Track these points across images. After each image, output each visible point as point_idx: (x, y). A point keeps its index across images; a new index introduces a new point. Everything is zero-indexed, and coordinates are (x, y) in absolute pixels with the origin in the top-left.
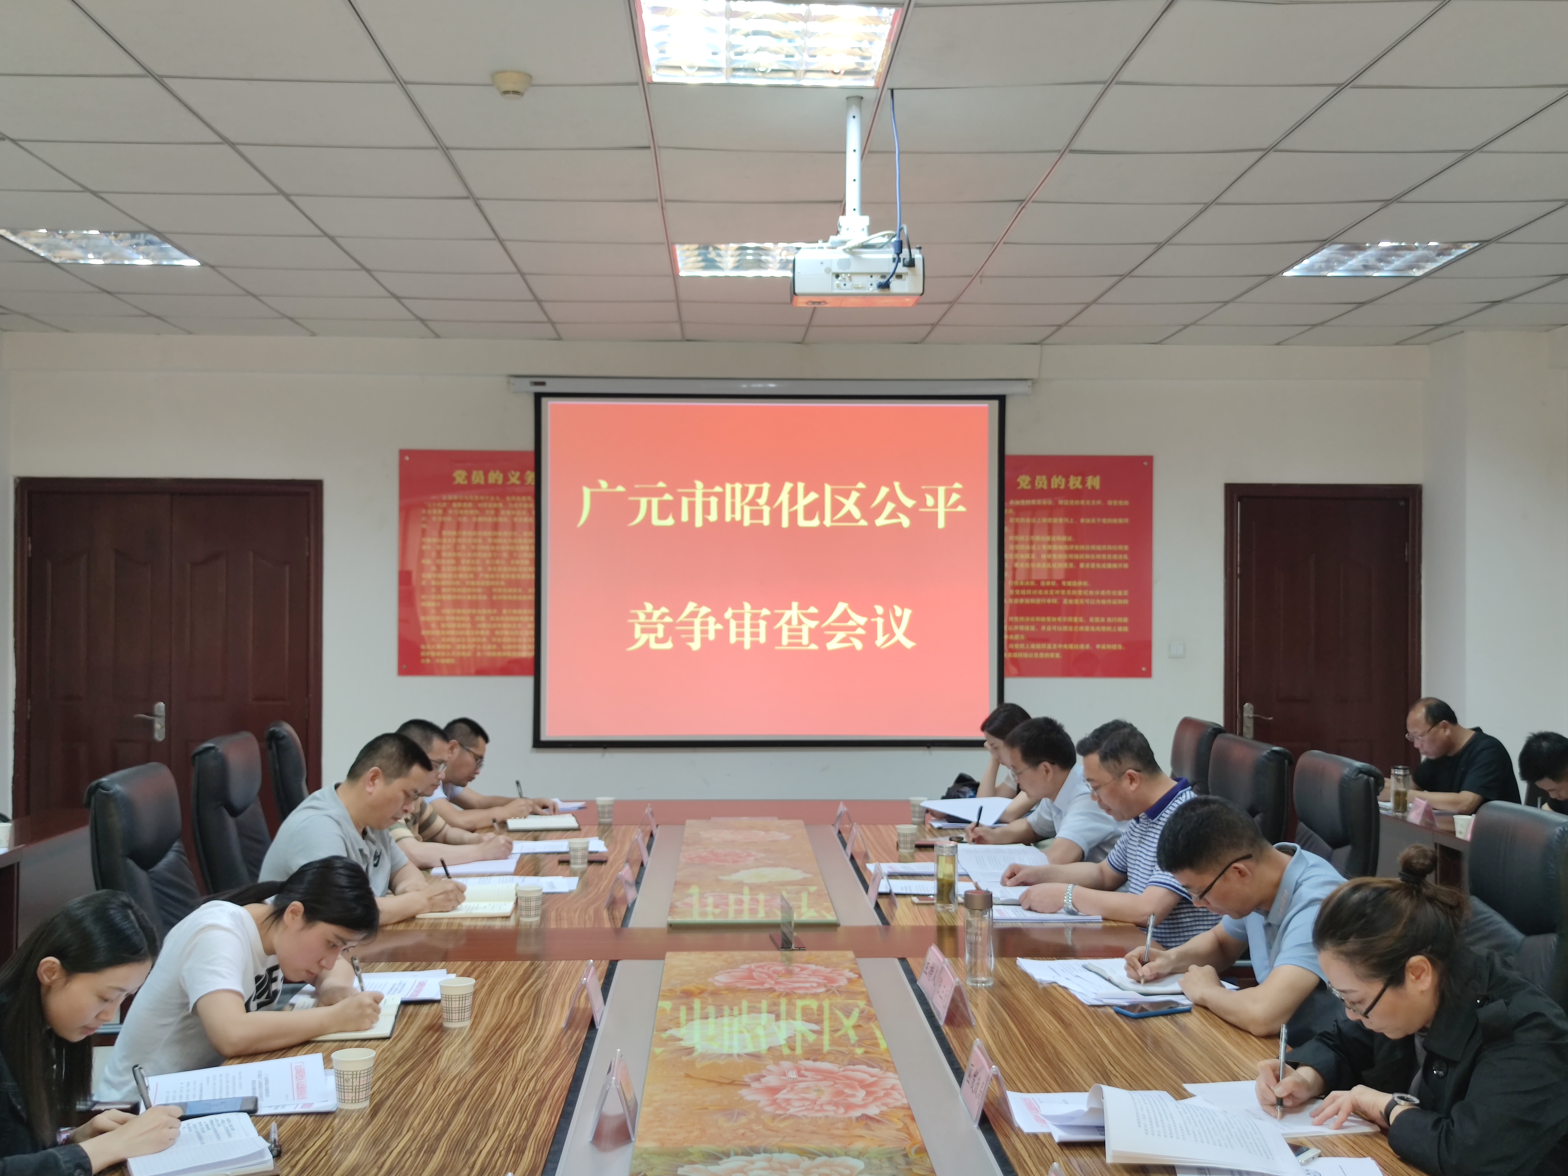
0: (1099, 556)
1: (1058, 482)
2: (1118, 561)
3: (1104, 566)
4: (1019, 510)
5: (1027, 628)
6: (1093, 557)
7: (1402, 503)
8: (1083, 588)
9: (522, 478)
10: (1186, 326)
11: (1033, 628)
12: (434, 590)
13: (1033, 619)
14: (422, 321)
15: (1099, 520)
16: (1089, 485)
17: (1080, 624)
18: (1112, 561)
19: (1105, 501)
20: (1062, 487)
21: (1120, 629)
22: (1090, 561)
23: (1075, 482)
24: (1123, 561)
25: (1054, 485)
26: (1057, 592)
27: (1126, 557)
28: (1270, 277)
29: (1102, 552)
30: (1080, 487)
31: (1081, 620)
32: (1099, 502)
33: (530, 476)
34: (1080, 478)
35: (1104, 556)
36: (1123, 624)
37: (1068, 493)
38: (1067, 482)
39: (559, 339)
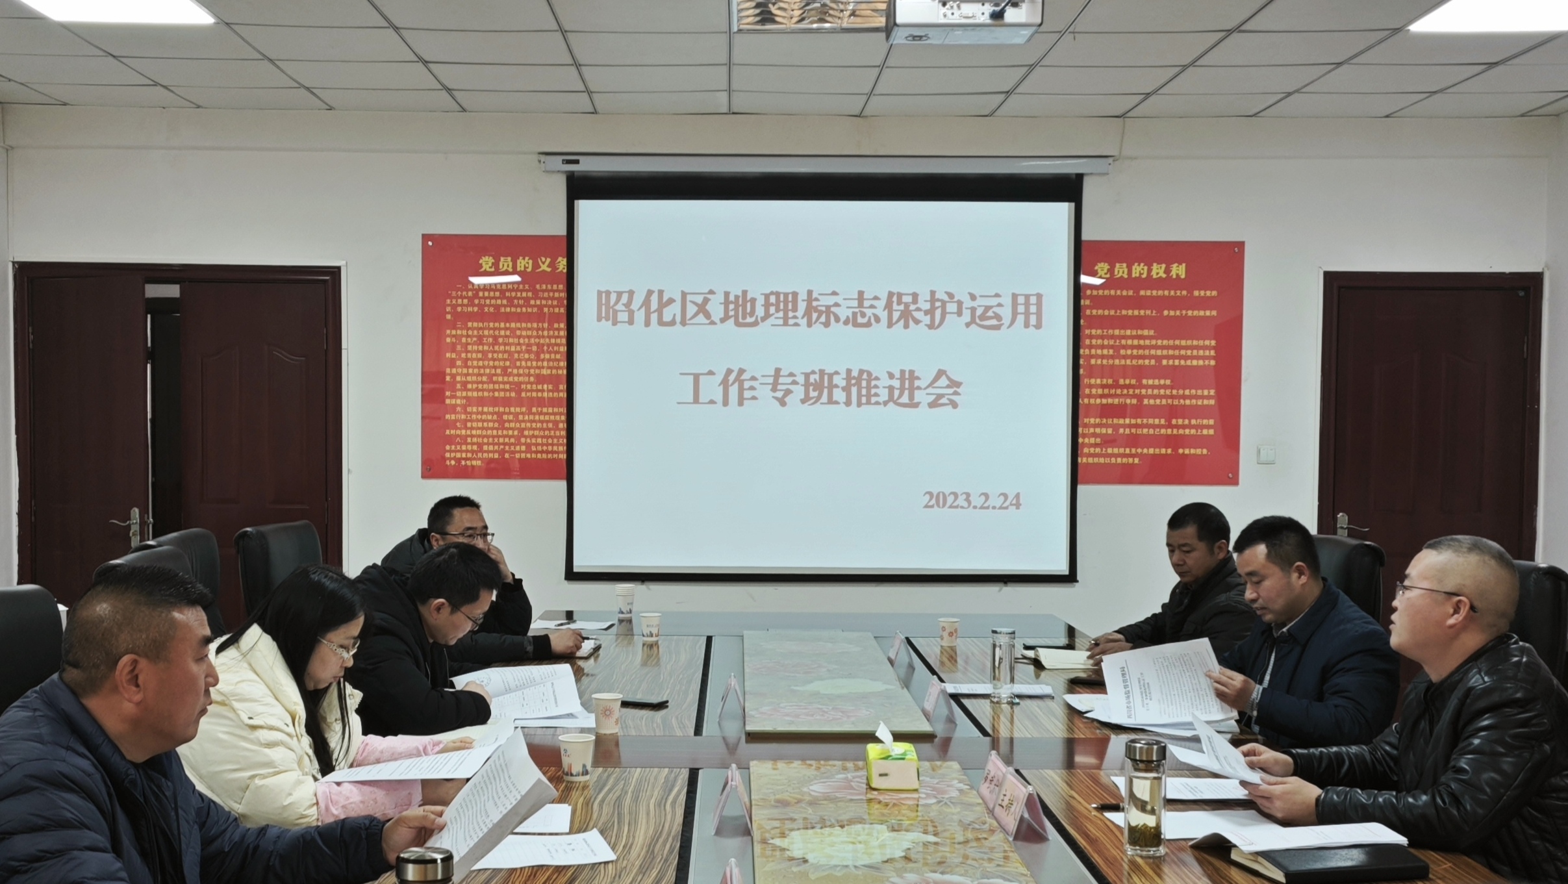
0: (1183, 352)
1: (1139, 270)
2: (1204, 358)
3: (1189, 363)
4: (1098, 302)
5: (1104, 431)
6: (1177, 352)
7: (1522, 294)
8: (1165, 387)
9: (552, 265)
10: (1289, 94)
11: (1110, 431)
12: (459, 386)
13: (1110, 421)
14: (449, 90)
15: (1184, 312)
16: (1174, 274)
17: (1160, 426)
18: (1198, 358)
19: (1190, 292)
20: (1144, 276)
21: (1205, 432)
22: (1174, 357)
23: (1158, 271)
24: (1209, 358)
25: (1135, 274)
26: (1137, 391)
27: (1213, 353)
28: (1396, 31)
29: (1186, 348)
30: (1164, 276)
31: (1163, 421)
32: (1184, 293)
33: (562, 263)
34: (1164, 266)
35: (1189, 352)
36: (1208, 427)
37: (1150, 283)
38: (1150, 271)
39: (595, 112)
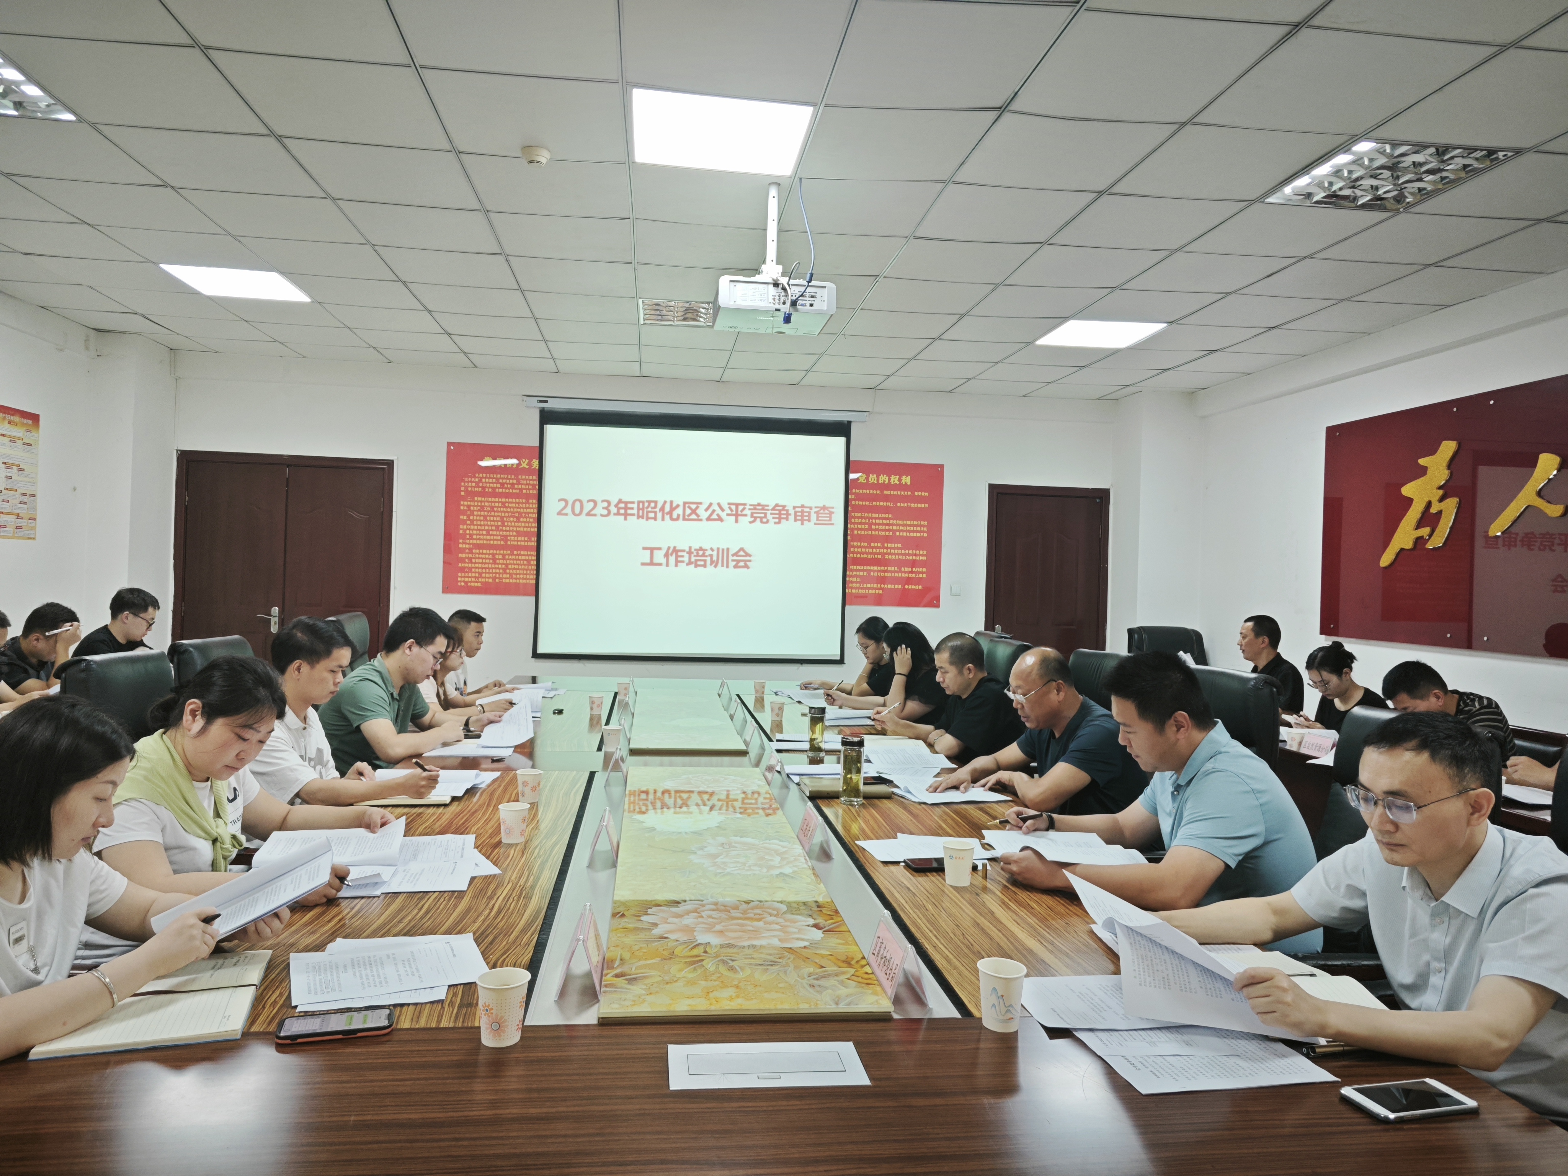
0: (908, 528)
1: (883, 479)
2: (920, 532)
3: (912, 534)
4: (859, 497)
5: (862, 574)
6: (905, 528)
7: (1098, 500)
8: (898, 548)
9: (529, 464)
10: (969, 379)
11: (865, 574)
12: (468, 537)
13: (865, 568)
14: (465, 353)
15: (909, 504)
16: (903, 482)
17: (895, 572)
18: (917, 532)
19: (913, 493)
20: (886, 482)
21: (921, 576)
22: (903, 531)
23: (894, 480)
24: (924, 532)
25: (881, 481)
26: (882, 551)
27: (925, 529)
28: (1028, 344)
29: (910, 526)
30: (898, 483)
31: (896, 569)
32: (909, 493)
33: (535, 463)
34: (898, 477)
35: (912, 528)
36: (923, 573)
37: (889, 486)
38: (889, 479)
39: (558, 372)
